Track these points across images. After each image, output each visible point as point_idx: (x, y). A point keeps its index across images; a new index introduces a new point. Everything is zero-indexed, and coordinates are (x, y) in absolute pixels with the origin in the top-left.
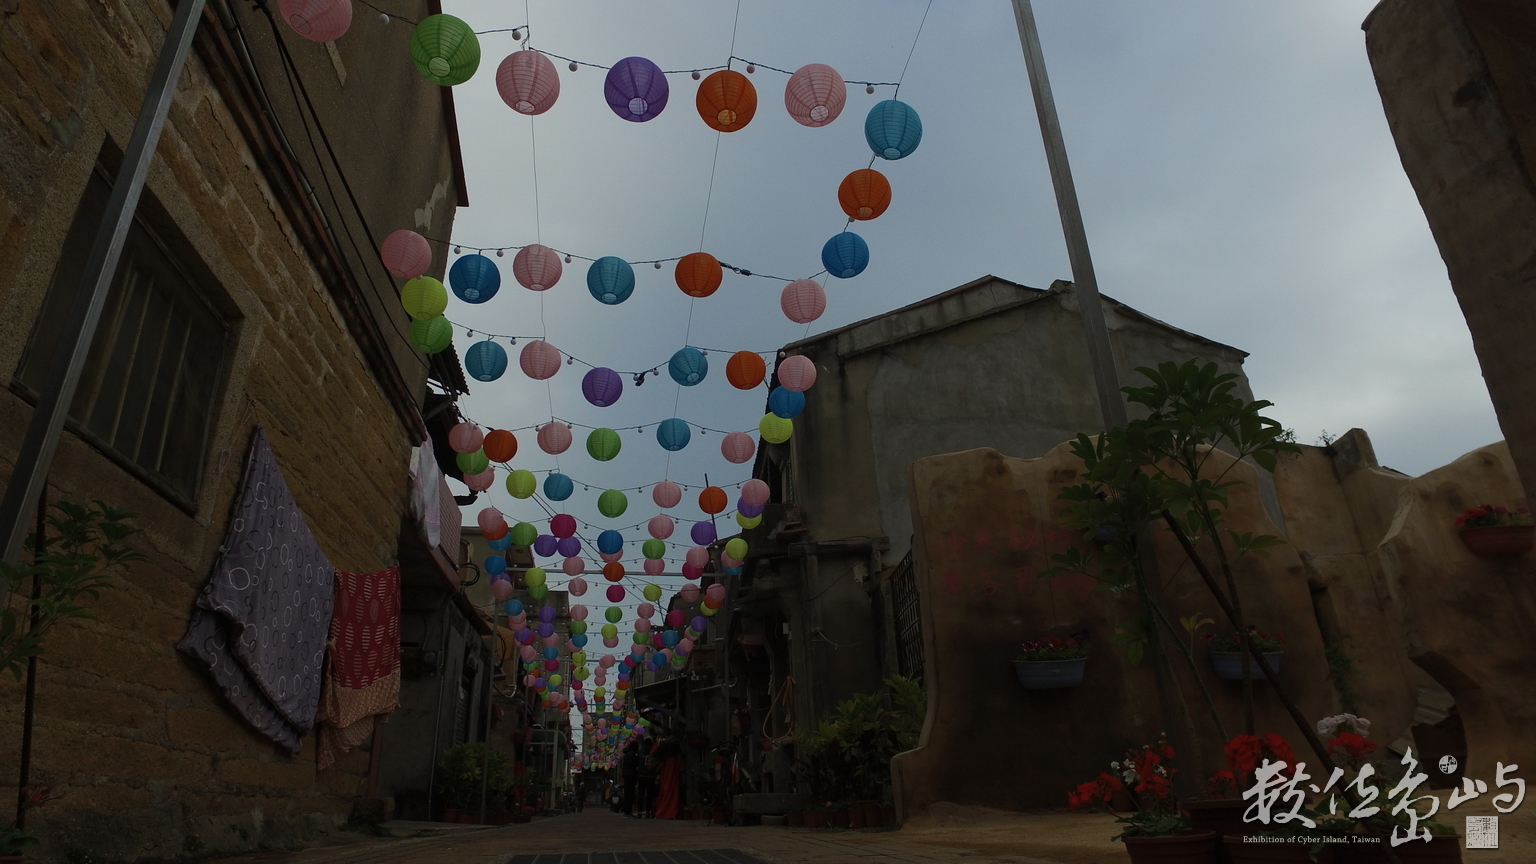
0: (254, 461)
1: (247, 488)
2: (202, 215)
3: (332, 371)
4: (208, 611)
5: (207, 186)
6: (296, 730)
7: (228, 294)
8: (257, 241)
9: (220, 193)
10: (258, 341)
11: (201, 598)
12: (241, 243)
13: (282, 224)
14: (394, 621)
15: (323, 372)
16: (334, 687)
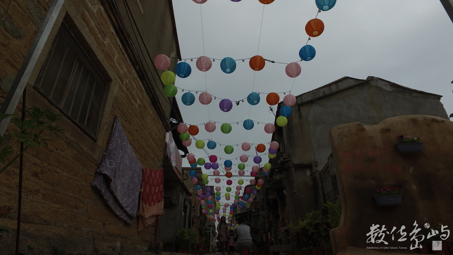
0: (116, 126)
1: (113, 135)
2: (98, 45)
3: (141, 103)
4: (101, 174)
5: (100, 36)
6: (130, 217)
7: (107, 72)
8: (116, 57)
9: (104, 40)
10: (117, 89)
11: (99, 169)
12: (111, 57)
13: (124, 53)
14: (162, 186)
15: (138, 103)
16: (142, 204)
